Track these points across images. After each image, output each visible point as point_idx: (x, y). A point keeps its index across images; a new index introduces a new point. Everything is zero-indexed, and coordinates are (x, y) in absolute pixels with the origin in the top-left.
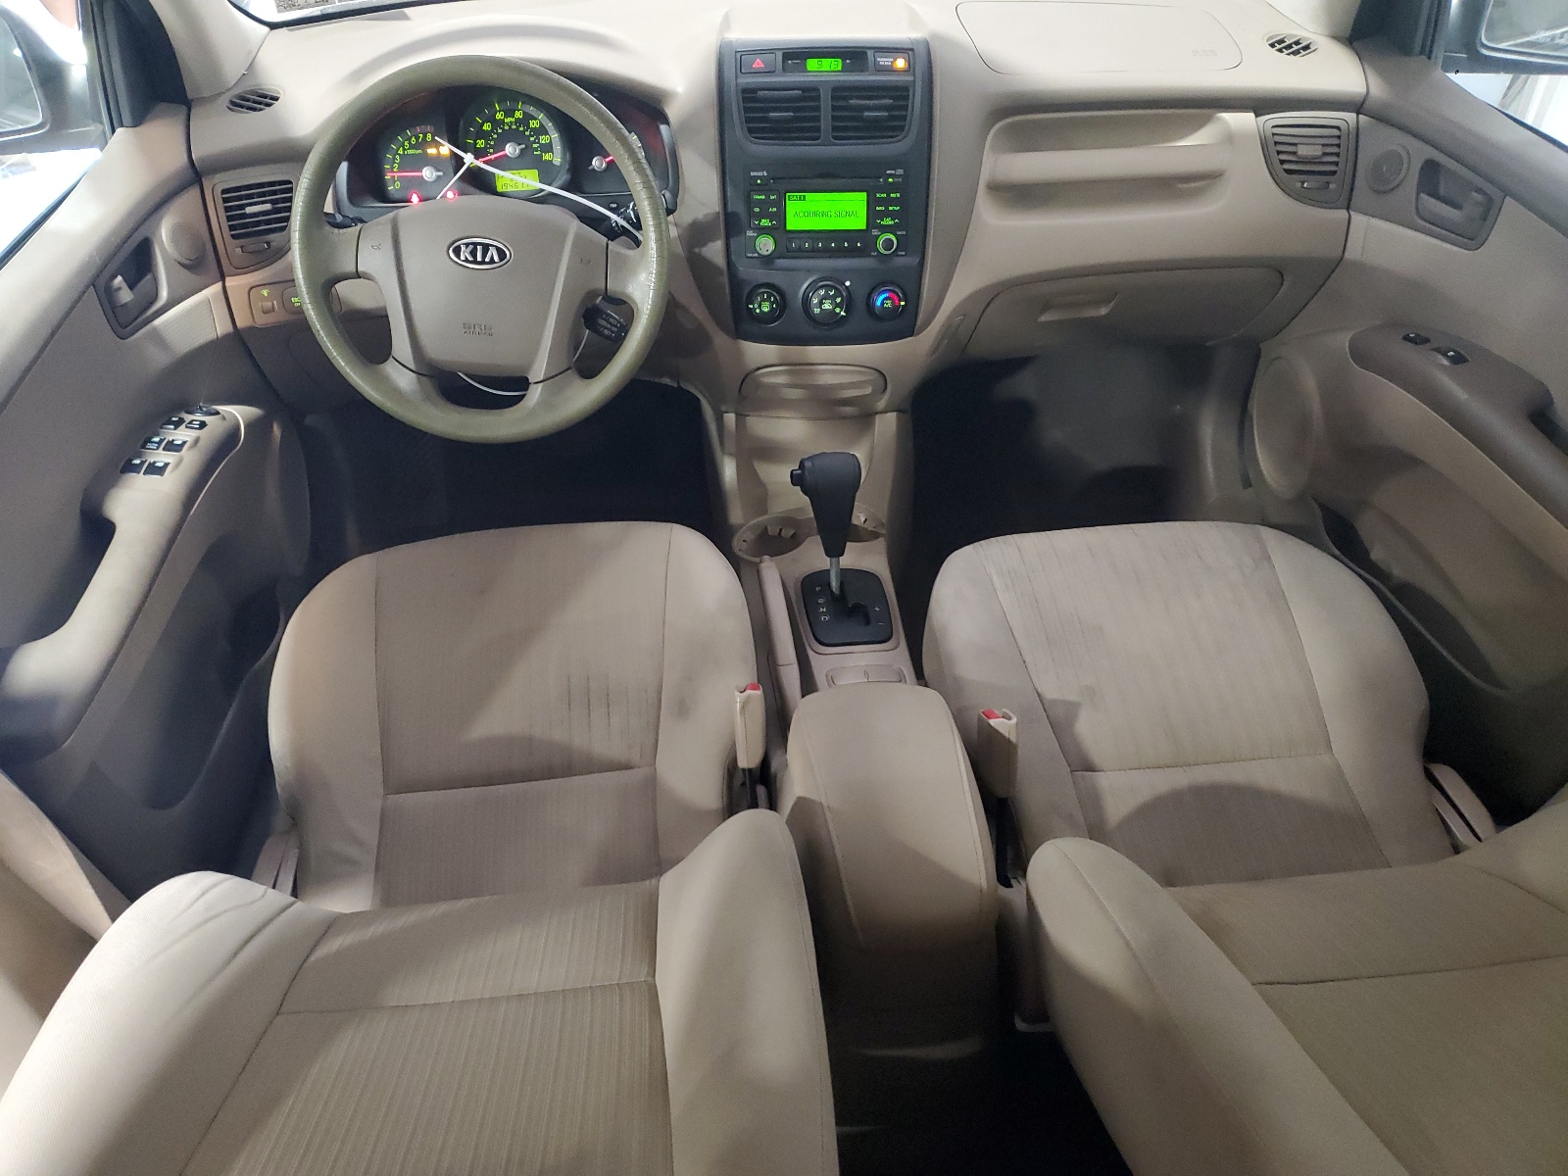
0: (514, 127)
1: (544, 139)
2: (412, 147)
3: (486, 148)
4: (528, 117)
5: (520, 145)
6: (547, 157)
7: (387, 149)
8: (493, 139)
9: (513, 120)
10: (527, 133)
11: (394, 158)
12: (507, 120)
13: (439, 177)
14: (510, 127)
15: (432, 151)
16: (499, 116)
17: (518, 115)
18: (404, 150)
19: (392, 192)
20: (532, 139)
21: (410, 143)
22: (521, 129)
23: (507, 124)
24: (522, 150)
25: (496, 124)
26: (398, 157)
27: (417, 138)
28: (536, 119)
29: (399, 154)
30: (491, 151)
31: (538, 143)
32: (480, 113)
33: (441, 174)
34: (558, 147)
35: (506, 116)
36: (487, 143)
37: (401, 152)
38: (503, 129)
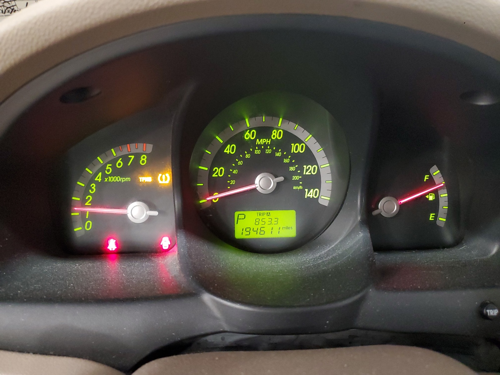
0: (268, 151)
1: (309, 170)
2: (117, 173)
3: (225, 178)
4: (289, 138)
5: (276, 177)
6: (311, 194)
7: (80, 173)
8: (237, 167)
9: (268, 141)
10: (286, 161)
11: (88, 187)
12: (262, 141)
13: (151, 218)
14: (263, 151)
15: (146, 179)
16: (248, 136)
17: (276, 135)
18: (104, 176)
19: (78, 235)
20: (292, 169)
21: (114, 167)
22: (278, 154)
23: (260, 146)
24: (278, 184)
25: (242, 145)
26: (93, 186)
27: (125, 159)
28: (300, 142)
29: (97, 182)
30: (233, 182)
31: (301, 174)
32: (221, 130)
33: (155, 213)
34: (327, 181)
35: (259, 136)
36: (227, 172)
37: (99, 179)
38: (252, 153)
